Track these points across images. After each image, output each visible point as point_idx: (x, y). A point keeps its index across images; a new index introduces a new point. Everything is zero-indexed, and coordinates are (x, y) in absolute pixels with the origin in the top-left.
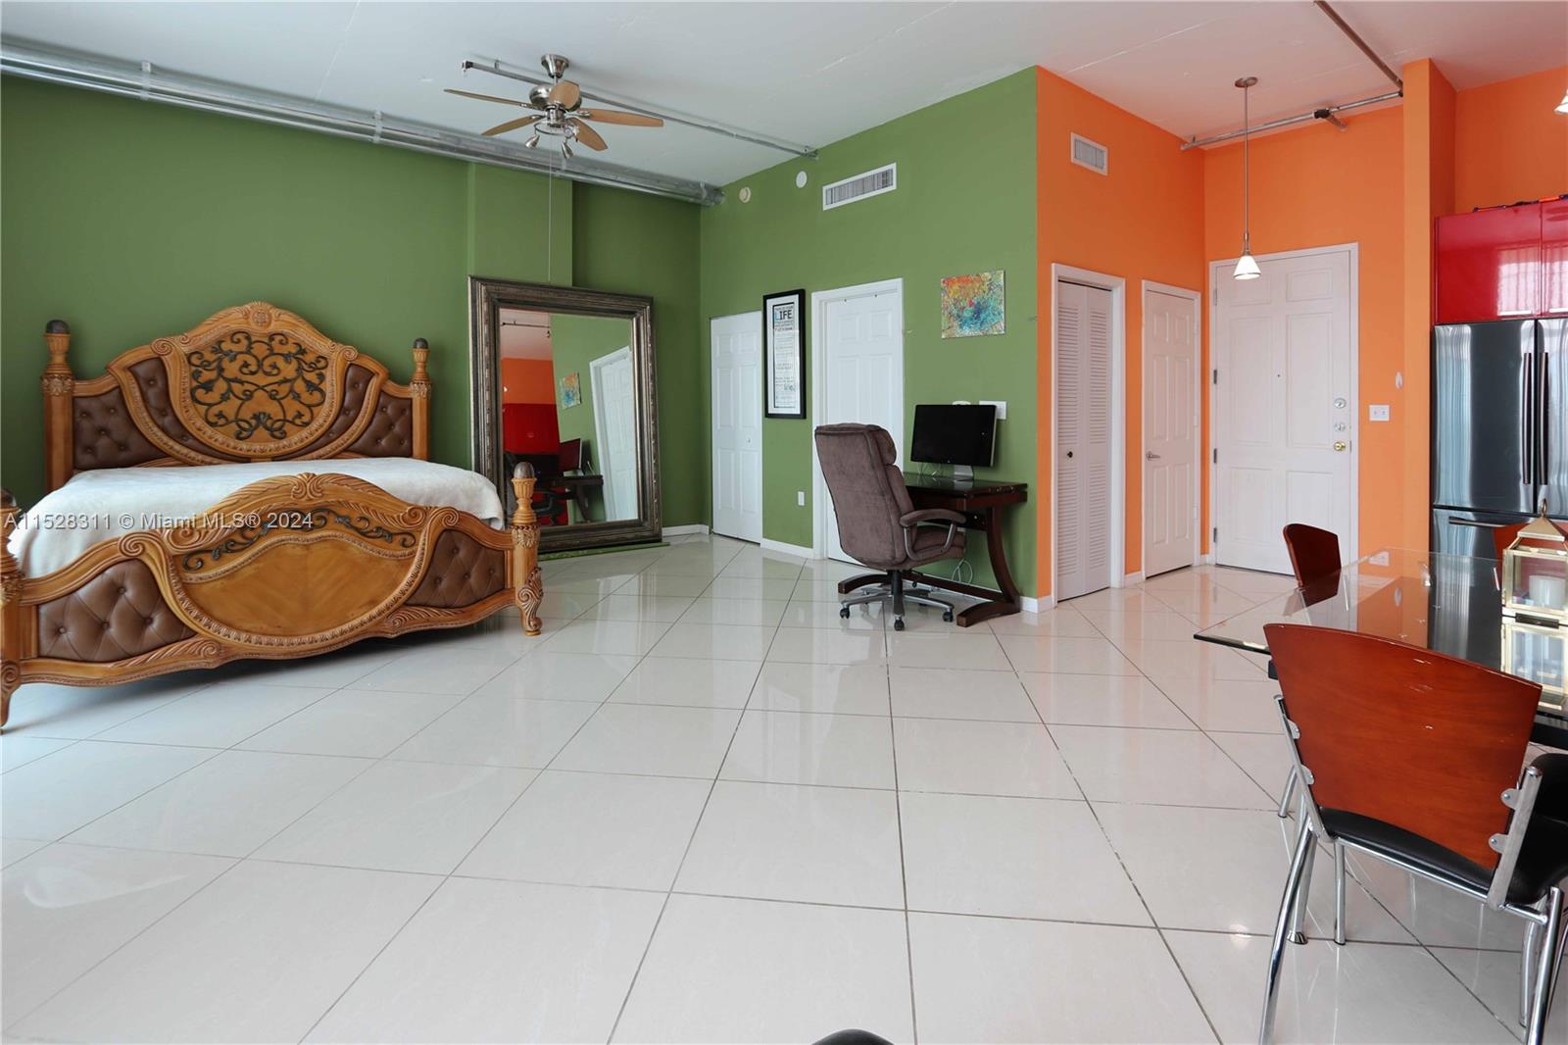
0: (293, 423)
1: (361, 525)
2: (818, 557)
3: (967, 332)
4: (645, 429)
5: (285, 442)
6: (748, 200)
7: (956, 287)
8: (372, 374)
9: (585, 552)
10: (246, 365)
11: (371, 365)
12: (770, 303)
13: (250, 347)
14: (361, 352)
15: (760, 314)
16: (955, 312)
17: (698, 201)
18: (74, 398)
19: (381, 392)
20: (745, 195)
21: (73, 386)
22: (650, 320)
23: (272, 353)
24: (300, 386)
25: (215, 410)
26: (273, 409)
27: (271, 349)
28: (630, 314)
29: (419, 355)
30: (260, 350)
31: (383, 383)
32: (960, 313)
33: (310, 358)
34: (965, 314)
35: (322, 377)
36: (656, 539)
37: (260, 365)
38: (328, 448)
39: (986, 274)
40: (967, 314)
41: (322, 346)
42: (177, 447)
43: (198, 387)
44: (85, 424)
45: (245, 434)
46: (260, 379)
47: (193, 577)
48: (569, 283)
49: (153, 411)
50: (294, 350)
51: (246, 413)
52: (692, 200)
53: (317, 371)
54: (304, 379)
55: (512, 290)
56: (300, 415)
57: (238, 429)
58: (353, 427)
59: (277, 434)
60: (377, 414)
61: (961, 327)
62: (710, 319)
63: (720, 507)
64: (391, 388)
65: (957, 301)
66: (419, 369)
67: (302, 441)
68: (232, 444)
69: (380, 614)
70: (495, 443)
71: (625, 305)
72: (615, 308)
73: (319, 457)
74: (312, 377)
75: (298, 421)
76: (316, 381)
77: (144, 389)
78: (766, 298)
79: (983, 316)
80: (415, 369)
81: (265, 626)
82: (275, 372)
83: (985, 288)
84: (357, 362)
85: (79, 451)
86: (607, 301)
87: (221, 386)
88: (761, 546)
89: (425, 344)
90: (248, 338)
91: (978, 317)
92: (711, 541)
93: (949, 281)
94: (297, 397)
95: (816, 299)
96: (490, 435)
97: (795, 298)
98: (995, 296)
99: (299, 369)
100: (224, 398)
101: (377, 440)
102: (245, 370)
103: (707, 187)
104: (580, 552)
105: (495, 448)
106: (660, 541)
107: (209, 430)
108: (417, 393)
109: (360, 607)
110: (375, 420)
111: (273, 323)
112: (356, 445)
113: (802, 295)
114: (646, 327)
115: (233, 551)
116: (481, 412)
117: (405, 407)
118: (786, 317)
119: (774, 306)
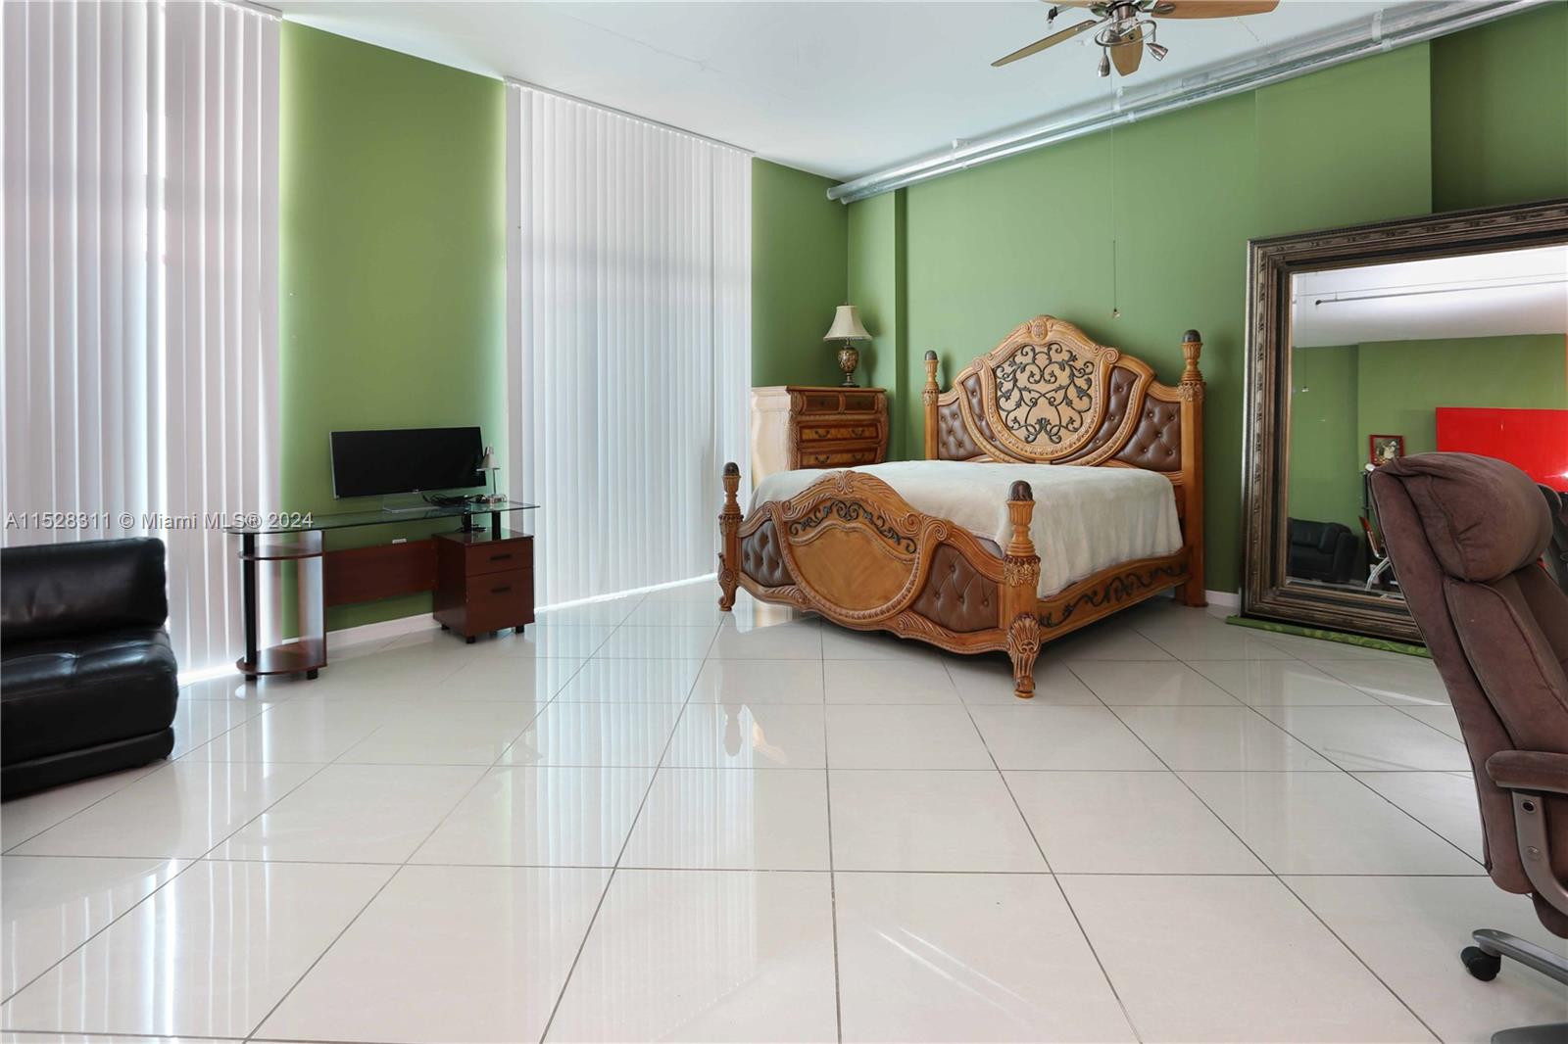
0: (1066, 428)
1: (879, 523)
5: (1059, 447)
8: (1134, 377)
10: (1032, 375)
11: (1130, 364)
13: (1034, 359)
14: (1122, 352)
18: (938, 407)
19: (1145, 395)
21: (938, 398)
23: (1051, 362)
24: (1072, 393)
25: (1011, 416)
26: (1051, 414)
27: (1050, 359)
30: (1042, 360)
31: (1147, 386)
33: (1079, 364)
35: (1089, 382)
37: (1042, 372)
38: (1094, 455)
41: (1085, 350)
42: (989, 446)
43: (1001, 396)
44: (943, 426)
45: (1032, 437)
46: (1043, 387)
47: (792, 539)
49: (975, 417)
50: (1066, 356)
51: (1032, 420)
53: (1086, 377)
54: (1075, 385)
56: (1072, 421)
57: (1026, 432)
58: (1115, 438)
59: (1054, 438)
60: (1143, 419)
64: (1158, 390)
66: (1188, 367)
67: (1071, 446)
68: (1021, 446)
69: (888, 610)
73: (1087, 463)
74: (1081, 382)
75: (1070, 427)
76: (1085, 387)
77: (970, 397)
80: (1185, 368)
81: (826, 592)
82: (1053, 379)
84: (1119, 364)
85: (940, 445)
87: (1016, 395)
89: (1197, 337)
90: (1033, 350)
94: (1070, 404)
99: (1072, 375)
100: (1018, 405)
101: (1142, 448)
102: (1032, 380)
107: (1006, 433)
108: (1184, 395)
109: (879, 599)
110: (1141, 426)
111: (1049, 333)
115: (810, 526)
117: (1172, 413)
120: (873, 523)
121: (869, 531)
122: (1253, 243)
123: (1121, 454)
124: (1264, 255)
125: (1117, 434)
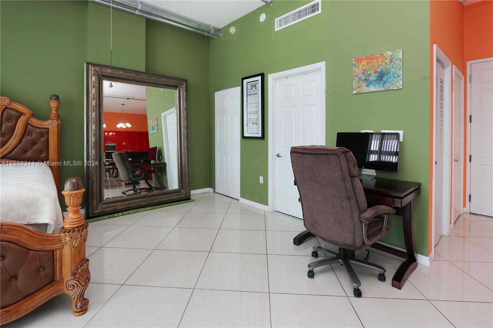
2: (271, 211)
3: (372, 88)
4: (183, 144)
7: (364, 63)
8: (21, 114)
12: (245, 81)
14: (12, 100)
15: (239, 88)
16: (363, 77)
19: (27, 124)
20: (232, 30)
22: (186, 90)
28: (175, 87)
29: (53, 104)
31: (28, 119)
32: (367, 78)
34: (371, 78)
36: (187, 198)
39: (388, 53)
40: (373, 77)
48: (143, 69)
52: (206, 34)
55: (109, 71)
58: (7, 145)
60: (25, 137)
61: (367, 86)
62: (215, 92)
63: (218, 181)
64: (35, 122)
66: (54, 112)
70: (98, 153)
71: (173, 82)
72: (167, 83)
78: (243, 79)
79: (385, 79)
80: (51, 111)
83: (388, 61)
86: (164, 80)
88: (239, 201)
89: (57, 98)
91: (381, 79)
92: (215, 196)
93: (359, 60)
95: (270, 78)
96: (95, 148)
97: (259, 78)
98: (395, 66)
103: (213, 28)
105: (98, 156)
106: (189, 199)
108: (51, 125)
110: (24, 140)
112: (10, 155)
113: (262, 75)
114: (183, 94)
116: (90, 136)
117: (45, 133)
118: (254, 88)
119: (247, 83)
124: (95, 70)
125: (9, 143)
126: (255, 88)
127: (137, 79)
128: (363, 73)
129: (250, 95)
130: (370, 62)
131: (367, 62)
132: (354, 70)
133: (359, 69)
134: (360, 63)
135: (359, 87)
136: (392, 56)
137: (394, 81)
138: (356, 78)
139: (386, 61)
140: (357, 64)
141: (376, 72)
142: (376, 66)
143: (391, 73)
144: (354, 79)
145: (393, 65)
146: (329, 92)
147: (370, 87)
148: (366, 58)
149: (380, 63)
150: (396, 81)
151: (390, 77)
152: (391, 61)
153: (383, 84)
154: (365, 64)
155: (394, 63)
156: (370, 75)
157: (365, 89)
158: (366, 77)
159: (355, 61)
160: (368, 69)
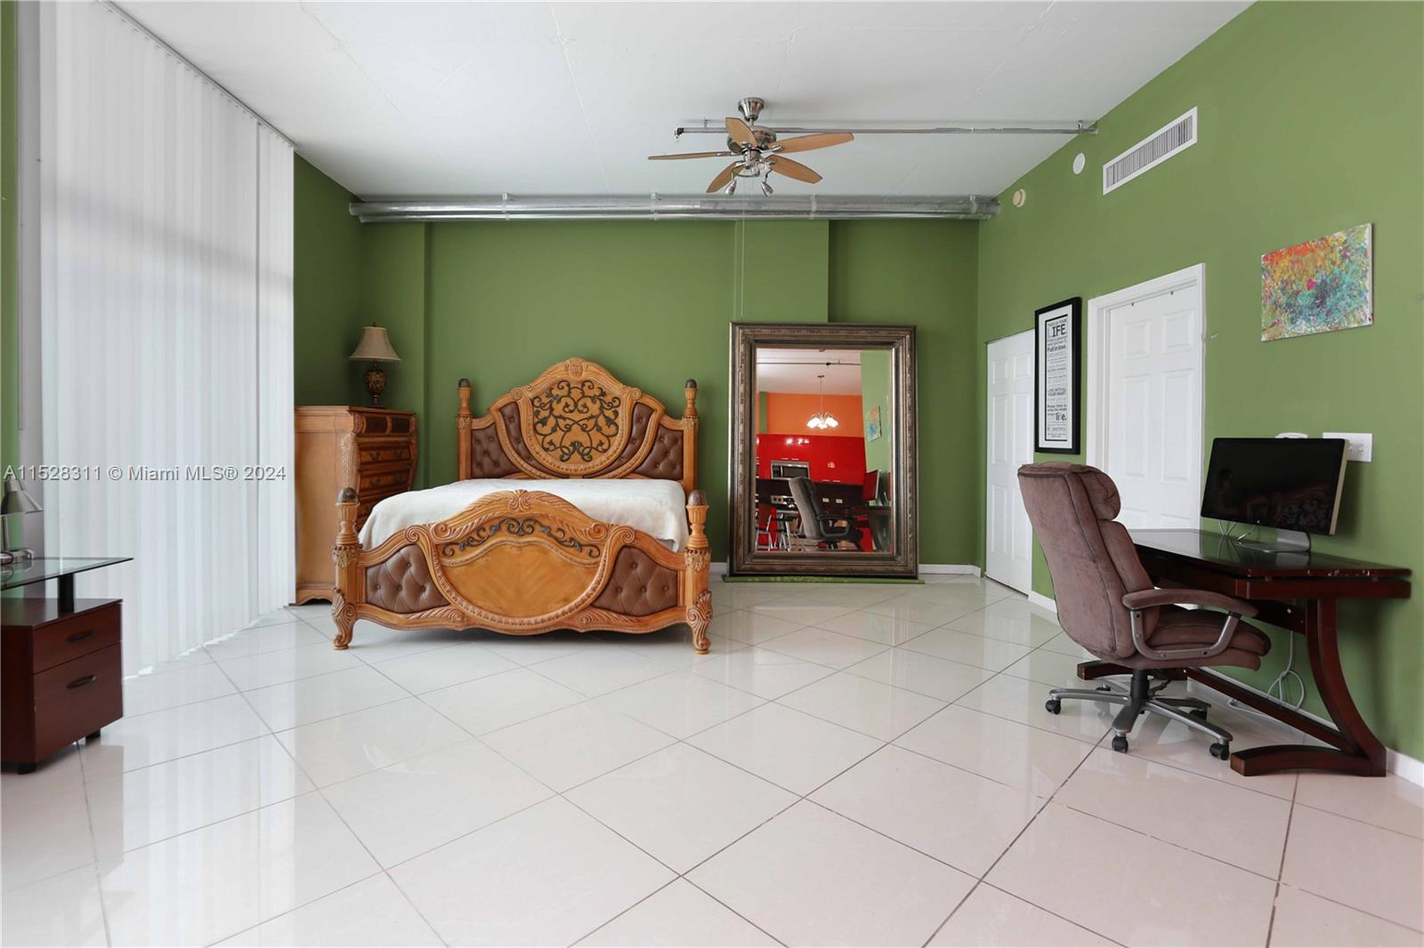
0: (596, 449)
1: (560, 535)
3: (1303, 327)
4: (901, 462)
5: (591, 464)
6: (1022, 204)
7: (1285, 263)
8: (652, 411)
9: (830, 579)
10: (567, 405)
11: (652, 403)
12: (1043, 318)
13: (569, 392)
14: (644, 392)
15: (1033, 332)
16: (1283, 300)
17: (969, 217)
18: (473, 430)
19: (659, 425)
20: (1019, 198)
21: (472, 422)
22: (910, 349)
23: (584, 396)
24: (601, 421)
25: (548, 439)
26: (583, 438)
27: (583, 393)
28: (888, 345)
29: (689, 394)
30: (576, 394)
31: (660, 418)
32: (1293, 301)
33: (608, 399)
34: (1301, 301)
35: (616, 413)
36: (911, 576)
37: (576, 405)
38: (619, 470)
39: (1338, 234)
40: (1304, 300)
41: (615, 388)
42: (525, 465)
43: (538, 422)
44: (478, 448)
45: (566, 457)
46: (576, 416)
47: (447, 562)
48: (825, 320)
49: (512, 440)
50: (597, 393)
51: (567, 443)
53: (613, 409)
54: (604, 415)
55: (768, 331)
56: (601, 444)
57: (561, 453)
59: (586, 457)
60: (656, 444)
61: (1293, 321)
62: (987, 343)
63: (993, 550)
64: (667, 421)
65: (1286, 283)
66: (689, 406)
67: (601, 464)
68: (557, 465)
70: (747, 470)
71: (883, 335)
72: (870, 339)
73: (614, 477)
74: (609, 413)
75: (600, 448)
76: (613, 417)
77: (508, 423)
78: (1038, 313)
79: (1329, 302)
80: (686, 405)
82: (585, 410)
83: (1337, 256)
84: (641, 401)
86: (863, 333)
87: (551, 422)
88: (1029, 598)
89: (694, 384)
90: (568, 385)
91: (1322, 303)
92: (984, 585)
93: (1273, 257)
94: (599, 430)
95: (1092, 308)
96: (743, 462)
97: (1068, 310)
98: (1353, 267)
99: (601, 408)
100: (554, 430)
101: (655, 464)
102: (566, 409)
103: (978, 199)
104: (825, 579)
105: (748, 476)
106: (915, 578)
107: (543, 453)
108: (686, 425)
110: (655, 448)
111: (584, 373)
113: (1077, 305)
114: (905, 357)
115: (472, 546)
116: (736, 443)
117: (678, 437)
118: (1059, 332)
119: (1046, 321)
120: (550, 535)
121: (547, 543)
122: (735, 324)
123: (640, 469)
124: (742, 334)
125: (638, 453)
126: (1063, 334)
127: (812, 339)
128: (1282, 290)
129: (1052, 350)
130: (1298, 261)
131: (1292, 262)
132: (1263, 285)
133: (1273, 280)
134: (1277, 263)
135: (1274, 324)
136: (1345, 242)
137: (1350, 306)
138: (1269, 303)
139: (1332, 256)
140: (1269, 268)
141: (1311, 285)
142: (1311, 270)
143: (1344, 286)
144: (1265, 306)
145: (1347, 267)
146: (1212, 337)
147: (1298, 323)
148: (1290, 251)
149: (1319, 263)
150: (1355, 306)
151: (1342, 298)
152: (1344, 257)
153: (1327, 315)
154: (1287, 267)
155: (1351, 262)
156: (1297, 293)
157: (1288, 330)
158: (1288, 298)
159: (1266, 258)
160: (1293, 278)
